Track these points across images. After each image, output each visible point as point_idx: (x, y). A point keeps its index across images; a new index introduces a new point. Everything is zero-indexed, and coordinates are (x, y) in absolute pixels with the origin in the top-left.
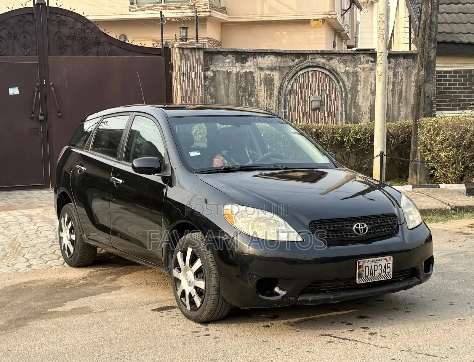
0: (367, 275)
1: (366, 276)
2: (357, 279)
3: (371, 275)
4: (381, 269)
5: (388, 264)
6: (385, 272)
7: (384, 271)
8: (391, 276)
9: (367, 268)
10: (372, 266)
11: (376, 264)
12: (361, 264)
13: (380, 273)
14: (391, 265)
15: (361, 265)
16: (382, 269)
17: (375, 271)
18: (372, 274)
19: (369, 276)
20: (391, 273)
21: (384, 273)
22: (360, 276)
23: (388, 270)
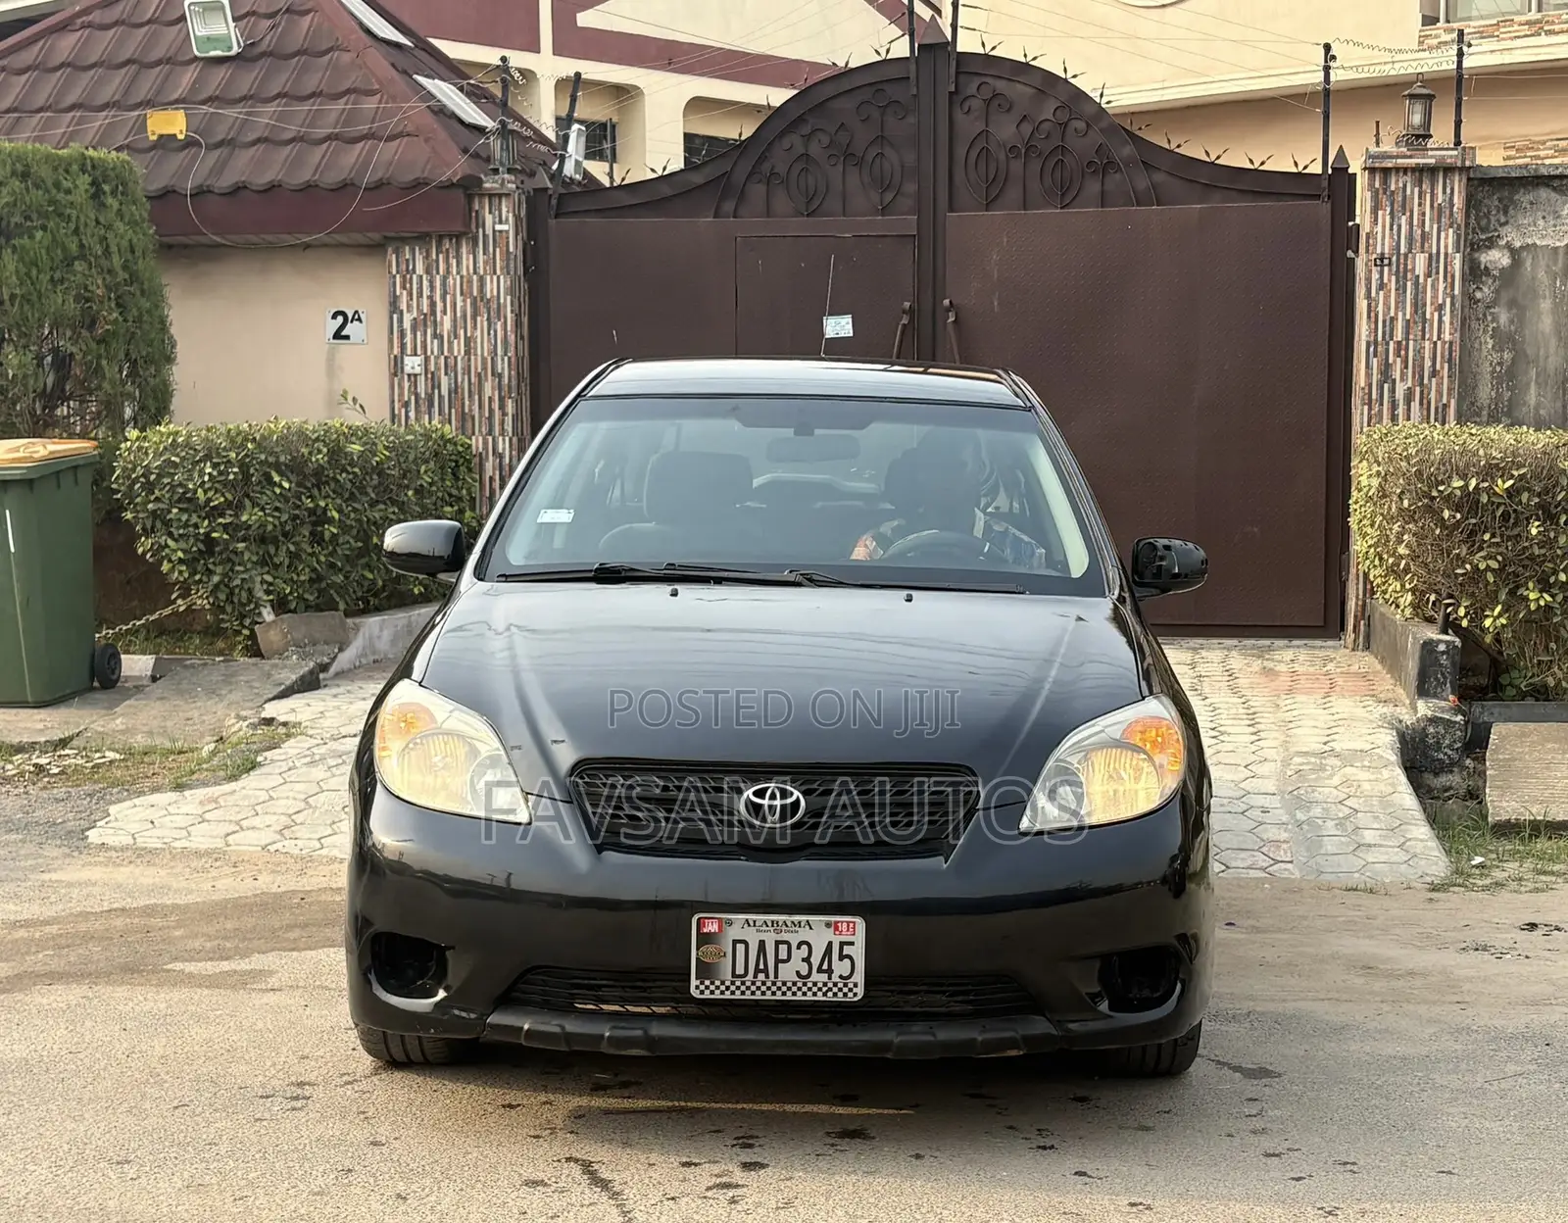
0: (740, 970)
1: (734, 975)
2: (694, 982)
3: (761, 976)
4: (807, 960)
5: (842, 944)
6: (830, 971)
7: (825, 967)
8: (860, 991)
9: (740, 947)
10: (762, 944)
11: (785, 936)
12: (711, 927)
13: (804, 972)
14: (858, 952)
15: (709, 934)
16: (815, 961)
17: (778, 961)
18: (766, 971)
19: (750, 976)
20: (859, 977)
21: (824, 977)
22: (706, 971)
23: (841, 968)
